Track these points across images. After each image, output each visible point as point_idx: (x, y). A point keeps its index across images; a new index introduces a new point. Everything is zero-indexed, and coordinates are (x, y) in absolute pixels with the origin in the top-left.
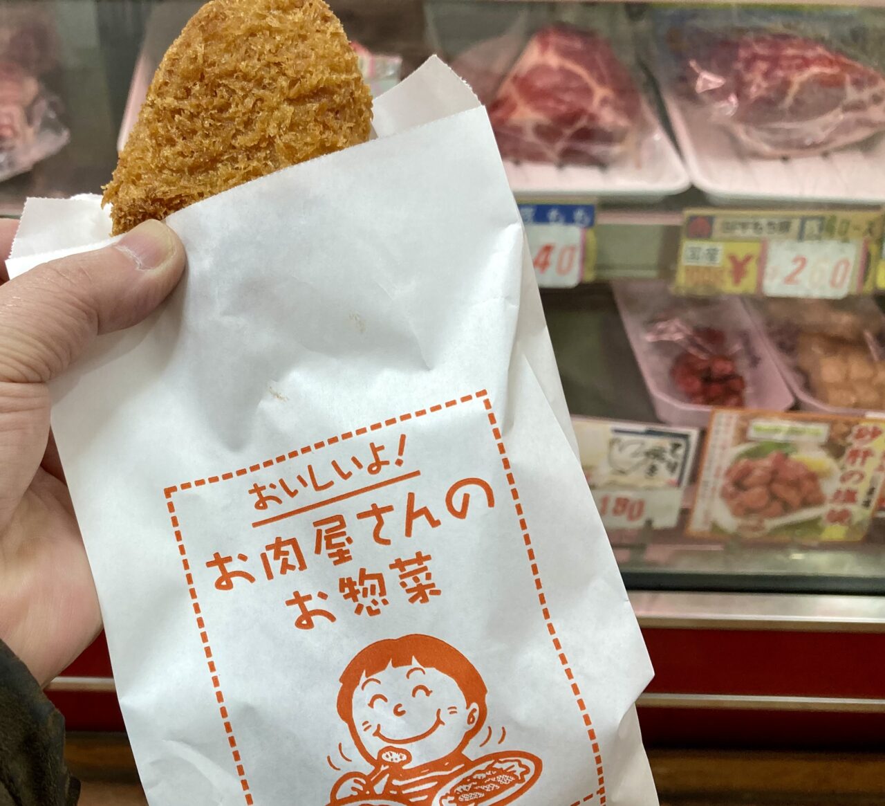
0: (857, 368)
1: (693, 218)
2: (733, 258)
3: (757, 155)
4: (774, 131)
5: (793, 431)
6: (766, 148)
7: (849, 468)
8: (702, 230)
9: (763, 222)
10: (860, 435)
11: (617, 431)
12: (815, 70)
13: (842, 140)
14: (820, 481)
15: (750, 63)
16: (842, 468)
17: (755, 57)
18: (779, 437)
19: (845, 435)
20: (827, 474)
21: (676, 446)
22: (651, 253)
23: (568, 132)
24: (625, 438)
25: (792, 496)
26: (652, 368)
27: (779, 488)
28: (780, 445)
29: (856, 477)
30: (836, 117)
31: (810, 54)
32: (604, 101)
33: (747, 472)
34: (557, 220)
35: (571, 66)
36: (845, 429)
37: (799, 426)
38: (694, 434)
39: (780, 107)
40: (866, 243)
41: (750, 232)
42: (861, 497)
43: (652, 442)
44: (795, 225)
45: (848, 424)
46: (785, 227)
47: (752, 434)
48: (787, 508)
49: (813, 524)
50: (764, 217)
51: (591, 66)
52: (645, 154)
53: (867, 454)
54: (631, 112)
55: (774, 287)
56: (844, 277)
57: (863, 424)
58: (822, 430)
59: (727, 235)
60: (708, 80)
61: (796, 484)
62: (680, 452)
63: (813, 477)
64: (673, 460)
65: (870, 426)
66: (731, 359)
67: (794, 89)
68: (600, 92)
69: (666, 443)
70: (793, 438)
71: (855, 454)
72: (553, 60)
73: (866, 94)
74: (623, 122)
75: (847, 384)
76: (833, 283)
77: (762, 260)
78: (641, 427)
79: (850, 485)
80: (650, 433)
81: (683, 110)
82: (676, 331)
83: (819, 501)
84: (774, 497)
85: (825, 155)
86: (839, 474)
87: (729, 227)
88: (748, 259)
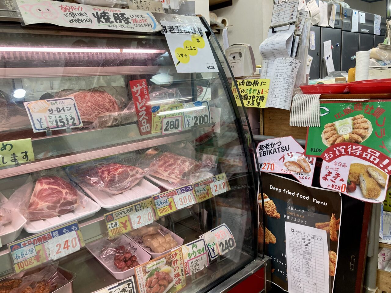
0: (161, 240)
1: (107, 216)
2: (122, 223)
3: (114, 195)
4: (116, 187)
5: (157, 264)
6: (116, 192)
7: (175, 267)
8: (111, 218)
9: (126, 210)
10: (173, 257)
11: (109, 290)
12: (120, 170)
13: (133, 185)
14: (169, 274)
15: (103, 173)
16: (173, 268)
17: (103, 171)
18: (155, 267)
19: (169, 259)
20: (170, 272)
21: (129, 284)
22: (98, 231)
23: (58, 205)
24: (113, 290)
25: (165, 282)
26: (108, 265)
27: (161, 282)
28: (156, 269)
29: (177, 268)
30: (129, 179)
31: (116, 166)
32: (66, 193)
33: (151, 282)
34: (67, 232)
35: (52, 186)
36: (169, 257)
37: (158, 261)
38: (132, 278)
39: (115, 181)
40: (152, 206)
41: (123, 214)
42: (181, 274)
43: (121, 287)
44: (134, 208)
45: (169, 255)
46: (131, 210)
47: (147, 270)
48: (165, 287)
49: (173, 288)
50: (125, 209)
51: (58, 185)
52: (84, 203)
53: (177, 260)
54: (75, 194)
55: (135, 227)
56: (151, 217)
57: (172, 253)
58: (164, 260)
59: (118, 217)
60: (93, 180)
61: (164, 279)
62: (131, 286)
63: (167, 274)
64: (130, 289)
65: (174, 253)
66: (129, 252)
67: (117, 176)
68: (64, 191)
69: (125, 285)
70: (158, 266)
71: (174, 262)
72: (46, 187)
73: (134, 172)
74: (75, 197)
75: (161, 245)
76: (149, 220)
77: (130, 221)
78: (117, 284)
79: (176, 272)
80: (119, 285)
81: (89, 189)
82: (110, 251)
83: (172, 281)
84: (160, 285)
85: (130, 189)
86: (173, 270)
87: (117, 215)
88: (126, 221)
